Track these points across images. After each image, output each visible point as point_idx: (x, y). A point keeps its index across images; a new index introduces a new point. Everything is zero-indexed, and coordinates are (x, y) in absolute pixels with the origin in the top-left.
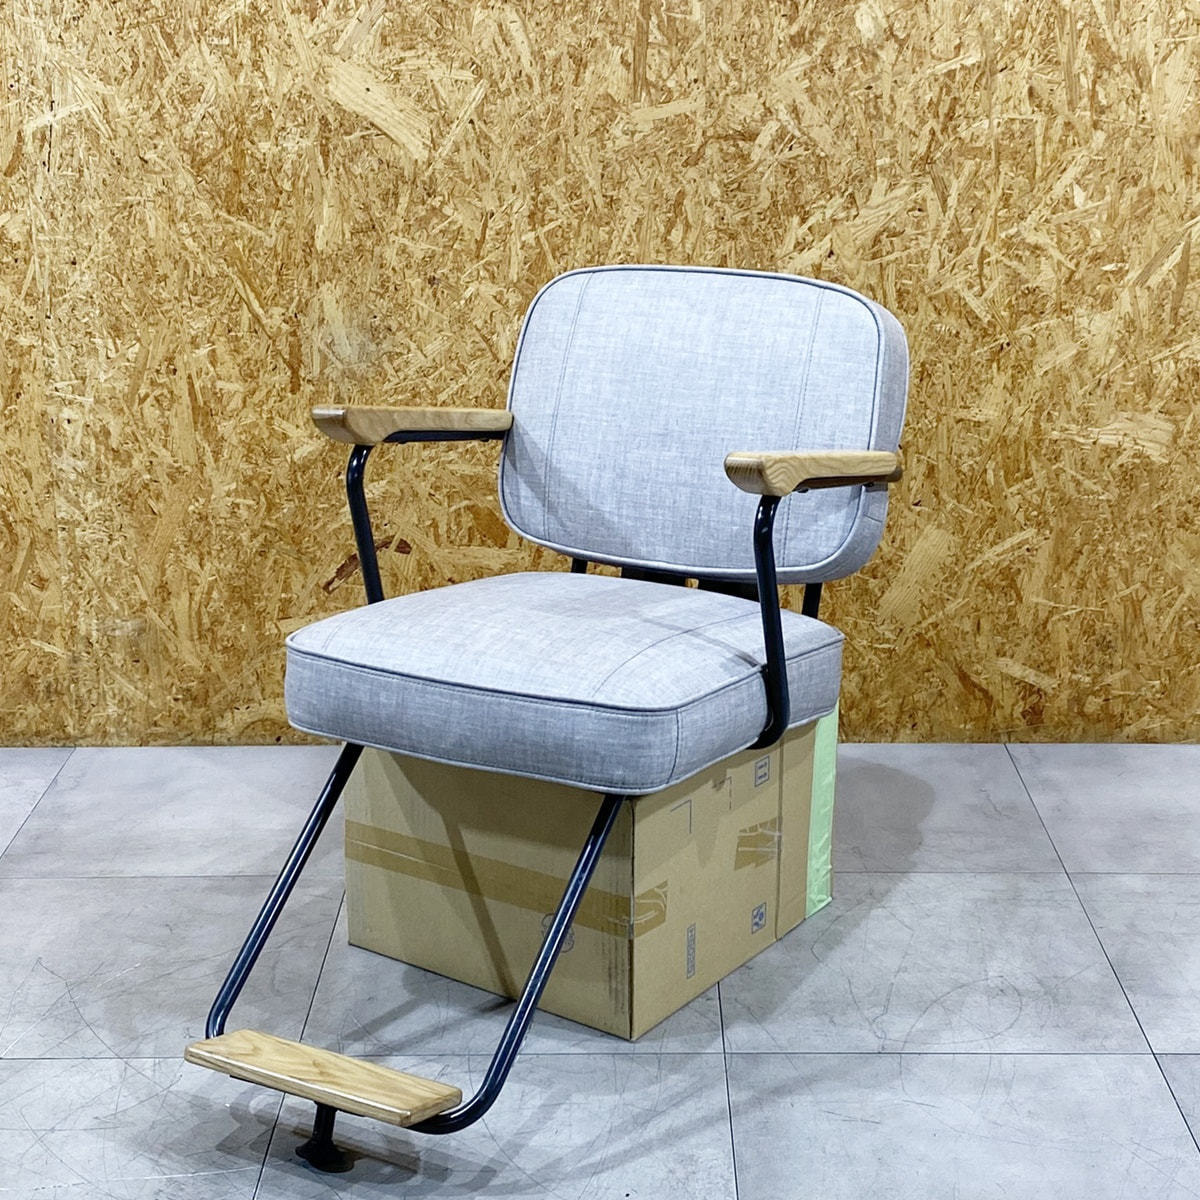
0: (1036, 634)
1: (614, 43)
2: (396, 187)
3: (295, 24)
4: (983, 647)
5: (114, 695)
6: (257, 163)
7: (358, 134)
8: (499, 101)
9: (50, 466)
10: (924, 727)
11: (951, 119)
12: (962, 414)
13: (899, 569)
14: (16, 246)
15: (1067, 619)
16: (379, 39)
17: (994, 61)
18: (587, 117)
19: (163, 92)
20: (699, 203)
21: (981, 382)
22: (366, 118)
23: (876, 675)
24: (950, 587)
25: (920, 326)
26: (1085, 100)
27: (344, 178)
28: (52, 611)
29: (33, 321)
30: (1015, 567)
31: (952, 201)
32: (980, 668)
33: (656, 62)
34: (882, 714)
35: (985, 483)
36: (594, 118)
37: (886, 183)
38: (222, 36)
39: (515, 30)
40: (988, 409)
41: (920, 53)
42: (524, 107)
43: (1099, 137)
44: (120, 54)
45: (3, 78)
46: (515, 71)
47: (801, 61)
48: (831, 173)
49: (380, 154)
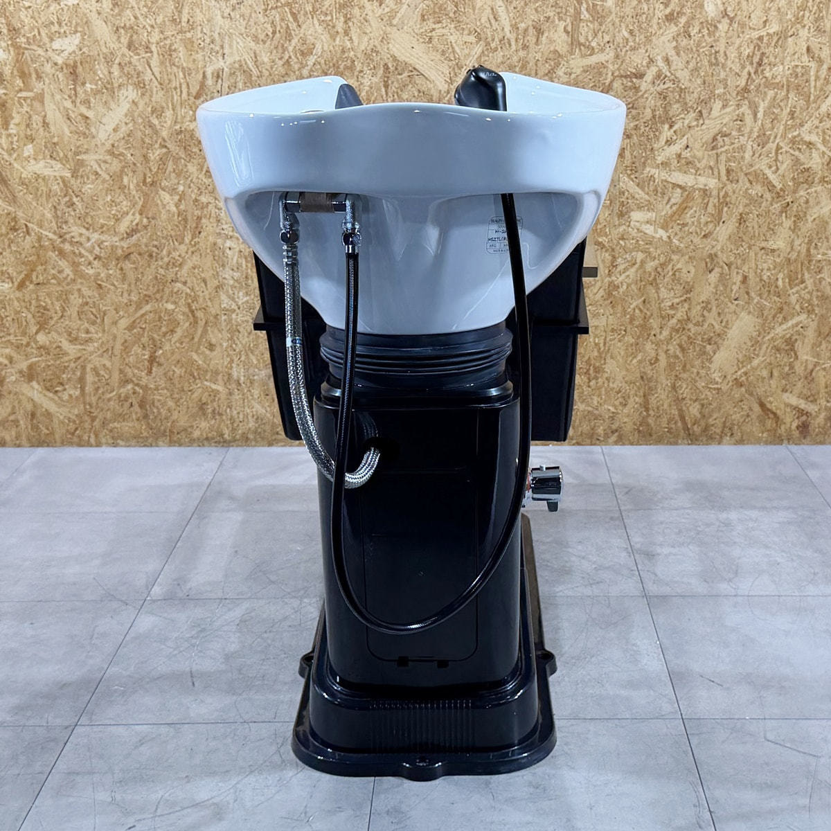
0: (806, 378)
1: (560, 19)
3: (370, 7)
4: (774, 386)
5: (253, 416)
7: (406, 74)
8: (491, 55)
9: (218, 276)
10: (738, 435)
11: (760, 65)
12: (764, 244)
13: (724, 340)
15: (824, 369)
16: (420, 18)
17: (786, 30)
18: (543, 64)
19: (291, 48)
21: (775, 226)
22: (411, 65)
23: (710, 404)
24: (755, 350)
25: (740, 190)
28: (217, 364)
29: (209, 188)
30: (794, 338)
31: (760, 115)
32: (771, 399)
33: (585, 31)
34: (713, 428)
35: (777, 287)
36: (547, 66)
37: (720, 106)
38: (326, 15)
39: (501, 11)
40: (779, 243)
41: (742, 25)
42: (506, 58)
44: (265, 25)
45: (194, 39)
46: (501, 37)
47: (672, 31)
48: (688, 98)
49: (419, 87)
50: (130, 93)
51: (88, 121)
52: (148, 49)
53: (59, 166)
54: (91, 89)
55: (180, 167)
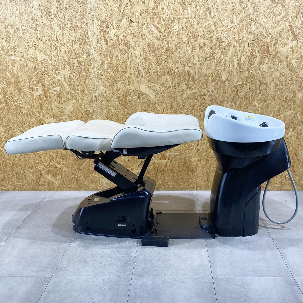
1: (184, 81)
2: (150, 104)
3: (135, 79)
6: (129, 101)
7: (144, 96)
8: (166, 90)
11: (237, 92)
14: (91, 113)
16: (148, 81)
17: (244, 83)
18: (180, 93)
19: (114, 89)
20: (197, 106)
22: (145, 93)
26: (258, 89)
27: (142, 102)
31: (237, 105)
33: (190, 84)
37: (227, 103)
38: (123, 81)
39: (169, 79)
41: (232, 82)
42: (170, 91)
43: (260, 95)
44: (108, 84)
45: (89, 87)
46: (169, 86)
47: (213, 84)
48: (218, 101)
49: (147, 99)
50: (73, 101)
51: (63, 108)
52: (78, 90)
53: (55, 120)
54: (63, 100)
55: (86, 120)
